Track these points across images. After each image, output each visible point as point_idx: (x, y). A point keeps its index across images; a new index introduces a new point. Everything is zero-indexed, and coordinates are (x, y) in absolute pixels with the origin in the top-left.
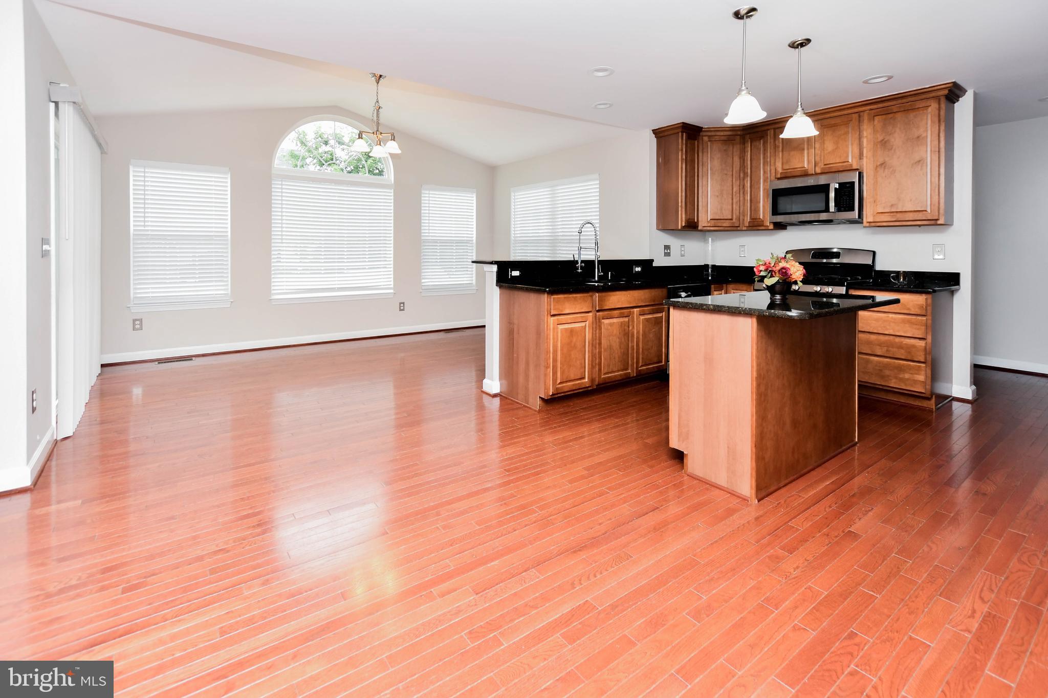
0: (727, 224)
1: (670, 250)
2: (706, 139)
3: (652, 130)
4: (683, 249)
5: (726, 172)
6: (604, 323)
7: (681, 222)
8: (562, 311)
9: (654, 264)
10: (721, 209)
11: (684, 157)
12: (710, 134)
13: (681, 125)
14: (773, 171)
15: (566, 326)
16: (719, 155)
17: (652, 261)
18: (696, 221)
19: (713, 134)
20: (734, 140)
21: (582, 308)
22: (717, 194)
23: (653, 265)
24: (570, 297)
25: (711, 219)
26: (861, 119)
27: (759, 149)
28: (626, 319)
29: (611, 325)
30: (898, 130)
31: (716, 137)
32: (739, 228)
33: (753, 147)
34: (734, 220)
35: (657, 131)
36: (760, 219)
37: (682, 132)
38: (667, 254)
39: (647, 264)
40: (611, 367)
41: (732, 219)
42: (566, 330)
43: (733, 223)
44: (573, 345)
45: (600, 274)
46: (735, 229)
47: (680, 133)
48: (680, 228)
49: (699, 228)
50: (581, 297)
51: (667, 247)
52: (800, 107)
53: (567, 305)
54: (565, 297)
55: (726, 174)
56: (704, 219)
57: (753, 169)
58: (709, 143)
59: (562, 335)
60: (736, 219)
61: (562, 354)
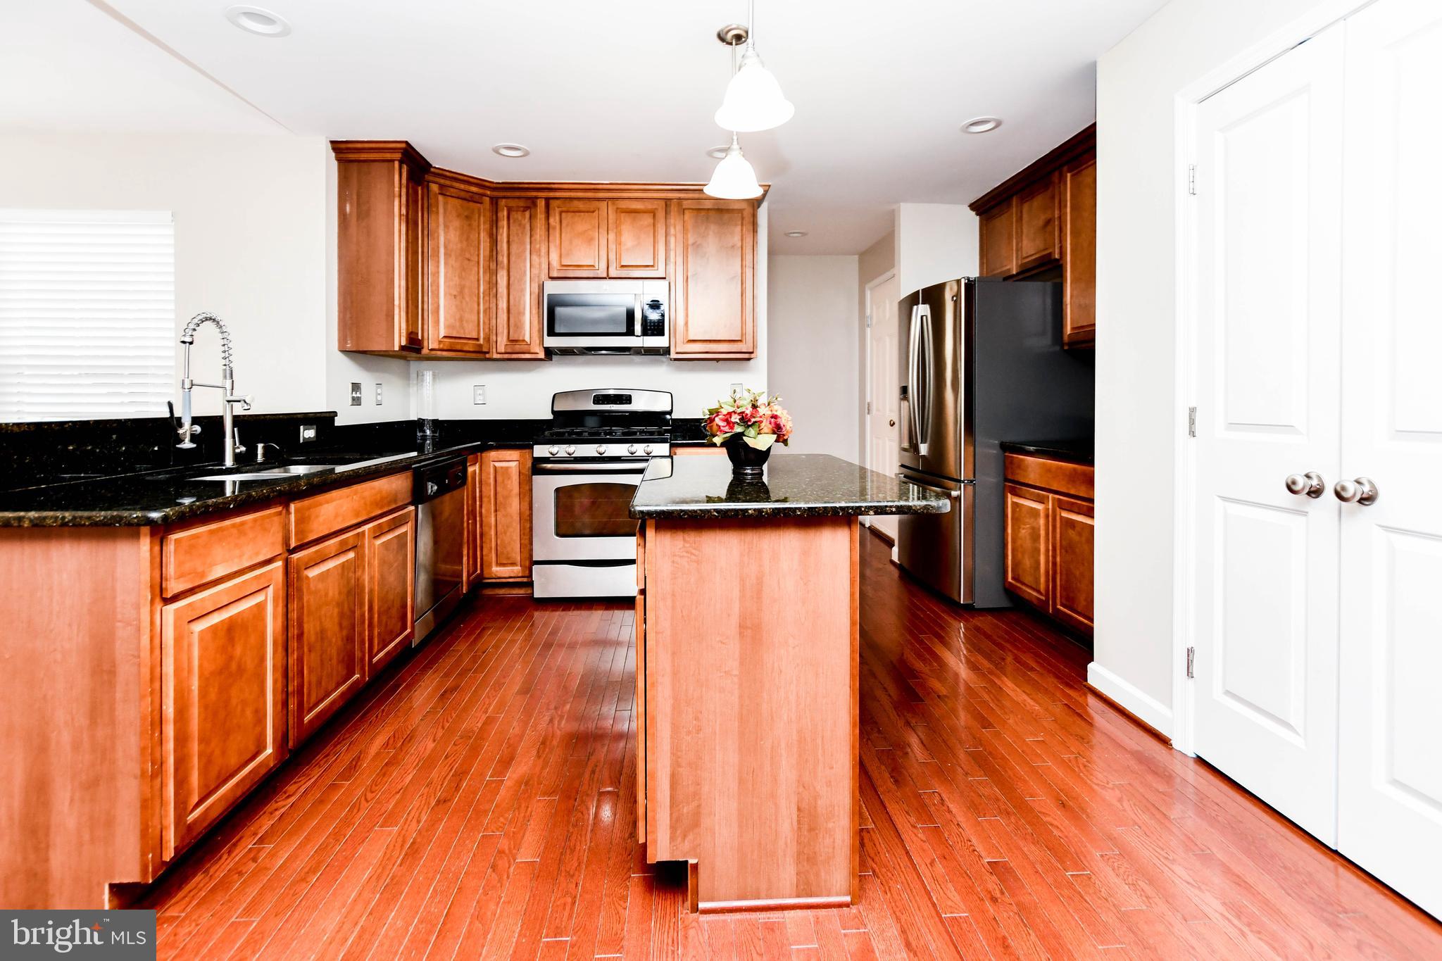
0: (470, 346)
1: (360, 393)
2: (434, 188)
3: (332, 142)
4: (379, 391)
5: (467, 255)
6: (307, 577)
7: (399, 340)
8: (203, 575)
9: (339, 422)
10: (461, 320)
11: (404, 211)
12: (442, 181)
13: (404, 145)
14: (545, 266)
15: (216, 619)
16: (456, 223)
17: (335, 414)
18: (420, 338)
19: (448, 182)
20: (481, 203)
21: (257, 554)
22: (455, 293)
23: (336, 425)
24: (227, 528)
25: (445, 337)
26: (668, 209)
27: (522, 226)
28: (351, 555)
29: (323, 577)
30: (711, 233)
31: (452, 190)
32: (487, 356)
33: (511, 221)
34: (481, 341)
35: (343, 146)
36: (524, 341)
37: (401, 162)
38: (356, 401)
39: (323, 421)
40: (323, 684)
41: (477, 339)
42: (214, 629)
43: (480, 346)
44: (234, 666)
45: (237, 451)
46: (481, 356)
47: (397, 164)
48: (397, 348)
49: (425, 351)
50: (255, 520)
51: (356, 387)
52: (735, 143)
53: (218, 551)
54: (211, 532)
55: (469, 260)
56: (435, 333)
57: (513, 259)
58: (440, 198)
59: (203, 649)
60: (484, 339)
61: (204, 707)
